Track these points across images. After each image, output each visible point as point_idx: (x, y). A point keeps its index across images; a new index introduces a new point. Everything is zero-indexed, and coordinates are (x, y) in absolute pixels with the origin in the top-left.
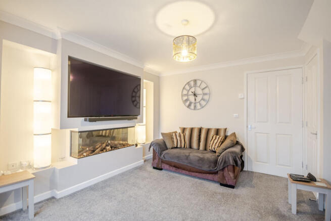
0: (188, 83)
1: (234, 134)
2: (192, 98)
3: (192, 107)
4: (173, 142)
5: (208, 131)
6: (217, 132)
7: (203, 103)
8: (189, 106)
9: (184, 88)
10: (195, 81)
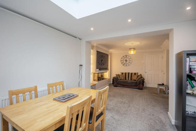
0: (123, 56)
1: (141, 75)
2: (125, 62)
3: (125, 65)
4: (120, 77)
5: (132, 74)
6: (135, 74)
7: (129, 64)
8: (124, 65)
9: (122, 58)
10: (126, 56)
